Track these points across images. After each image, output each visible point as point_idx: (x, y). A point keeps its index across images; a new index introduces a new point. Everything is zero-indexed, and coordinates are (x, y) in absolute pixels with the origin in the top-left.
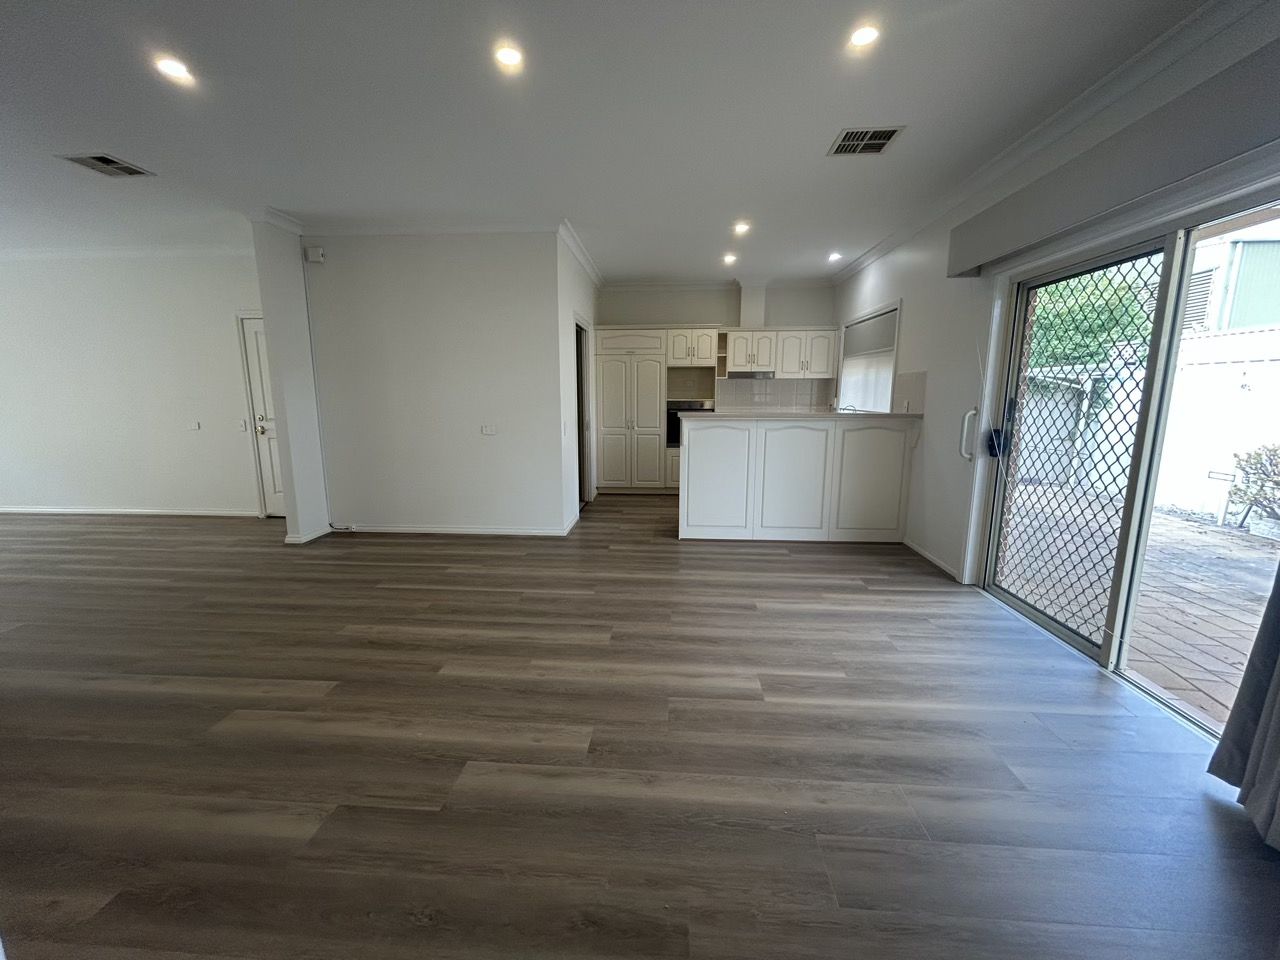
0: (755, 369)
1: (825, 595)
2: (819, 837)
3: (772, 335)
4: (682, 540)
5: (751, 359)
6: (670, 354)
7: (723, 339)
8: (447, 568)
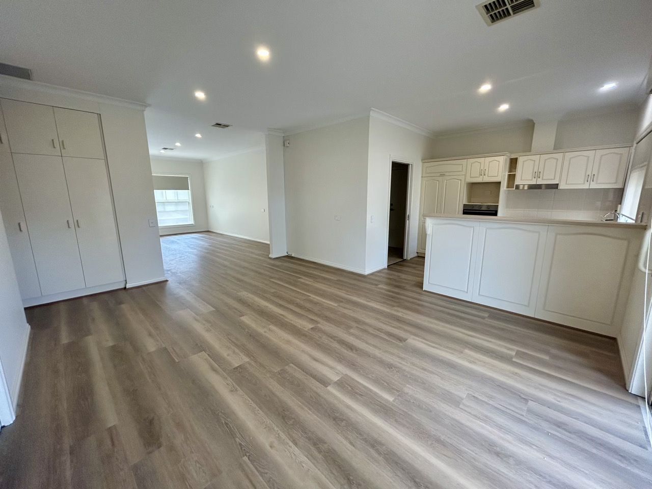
0: (540, 182)
1: (467, 351)
2: (245, 458)
3: (559, 156)
4: (425, 291)
5: (537, 175)
6: (468, 175)
7: (513, 163)
8: (300, 278)
